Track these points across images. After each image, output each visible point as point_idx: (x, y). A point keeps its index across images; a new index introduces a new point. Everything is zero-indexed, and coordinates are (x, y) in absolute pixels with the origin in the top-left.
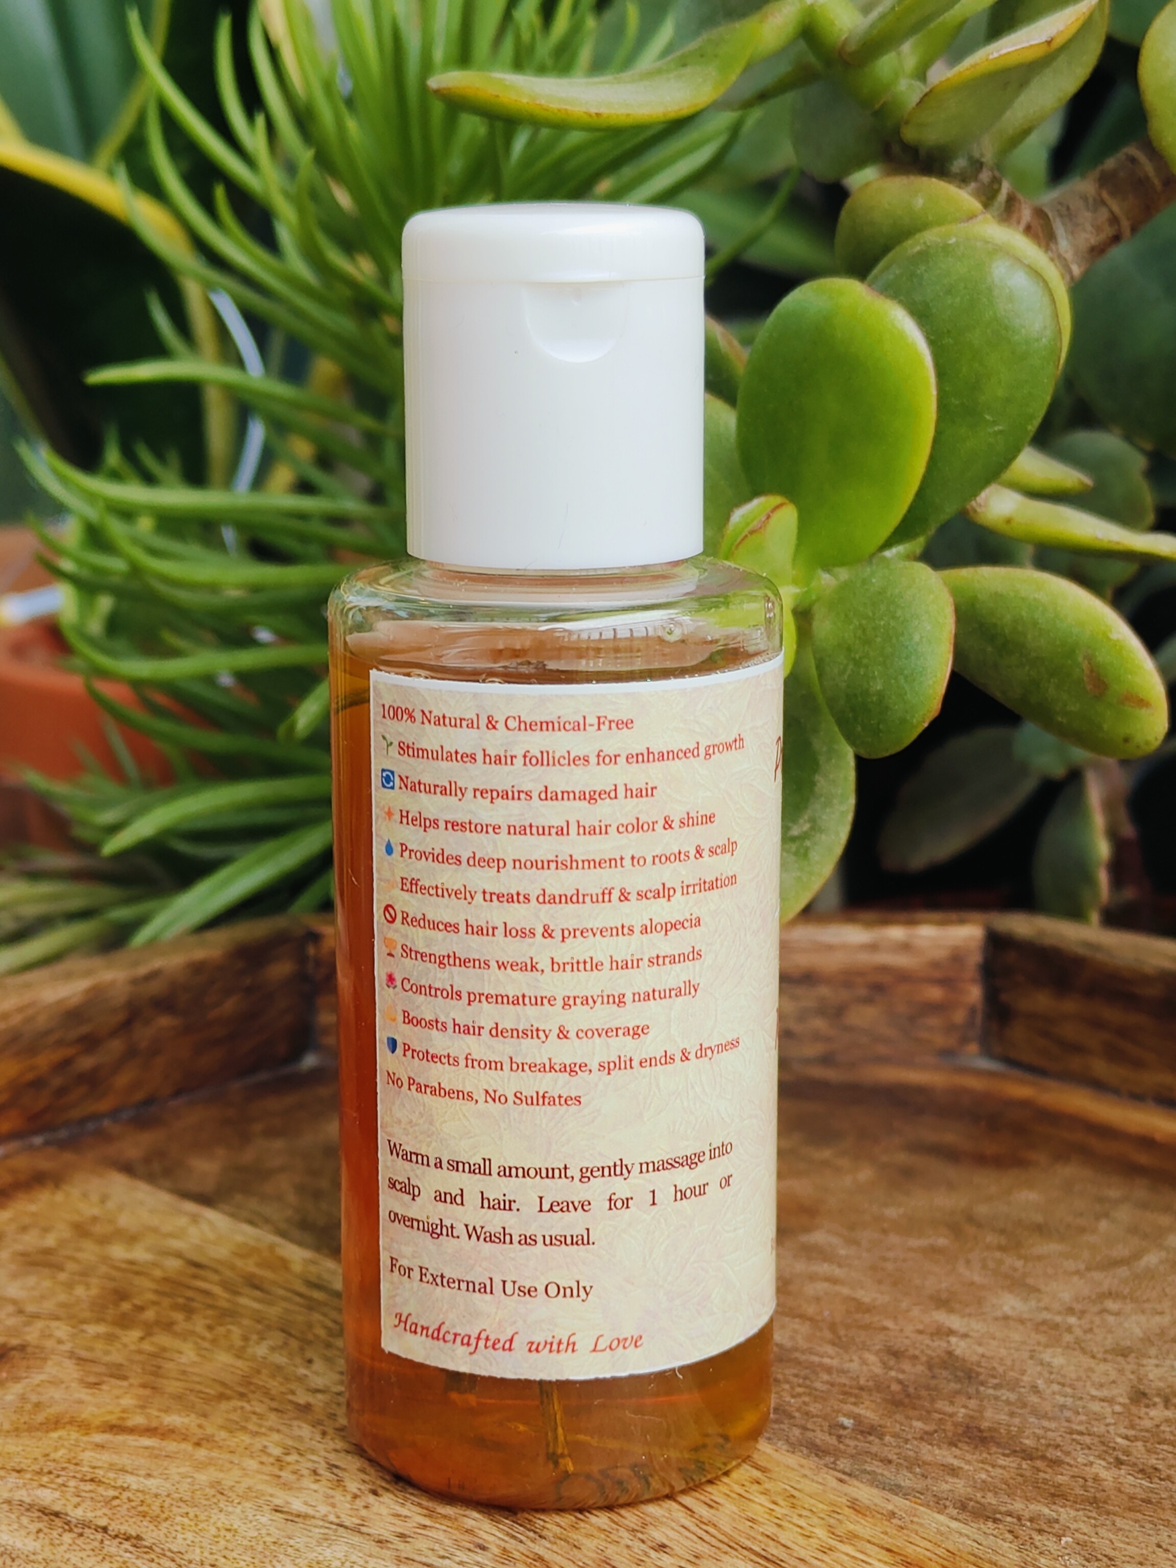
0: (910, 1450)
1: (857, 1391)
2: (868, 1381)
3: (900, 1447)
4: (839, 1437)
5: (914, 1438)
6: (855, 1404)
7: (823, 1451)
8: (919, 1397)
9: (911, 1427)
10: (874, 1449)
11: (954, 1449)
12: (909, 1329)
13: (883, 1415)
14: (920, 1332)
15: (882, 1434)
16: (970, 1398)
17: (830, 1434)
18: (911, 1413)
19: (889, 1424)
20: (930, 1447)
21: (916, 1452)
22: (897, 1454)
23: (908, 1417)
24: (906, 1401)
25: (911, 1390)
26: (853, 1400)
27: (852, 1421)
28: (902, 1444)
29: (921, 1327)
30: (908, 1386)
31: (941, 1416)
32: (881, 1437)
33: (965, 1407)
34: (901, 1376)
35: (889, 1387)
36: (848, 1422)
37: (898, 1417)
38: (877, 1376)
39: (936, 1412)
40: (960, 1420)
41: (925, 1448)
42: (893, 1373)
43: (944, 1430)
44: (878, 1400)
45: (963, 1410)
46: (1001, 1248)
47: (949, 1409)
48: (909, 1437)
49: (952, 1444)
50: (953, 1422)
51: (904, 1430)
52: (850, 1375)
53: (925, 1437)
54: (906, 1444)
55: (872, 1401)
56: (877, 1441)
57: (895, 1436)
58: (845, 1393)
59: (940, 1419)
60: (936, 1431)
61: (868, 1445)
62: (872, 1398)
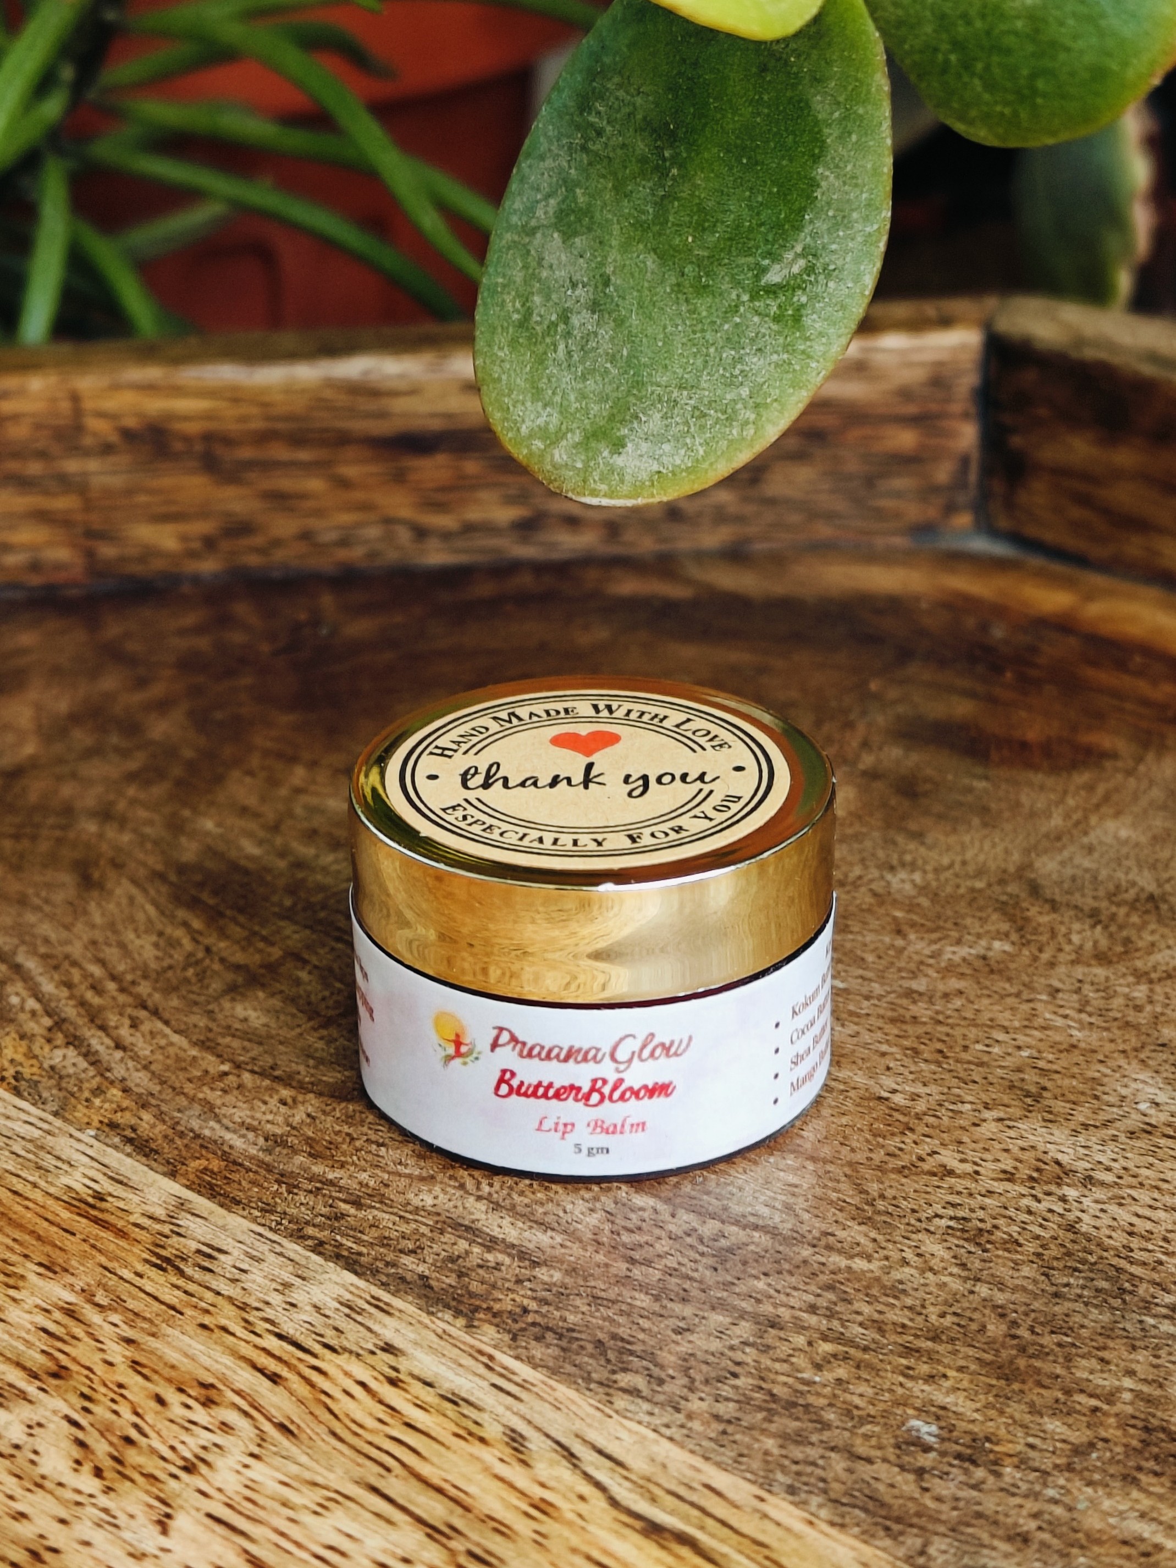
0: (1056, 1502)
1: (929, 1344)
2: (943, 1315)
3: (1036, 1496)
4: (921, 1472)
5: (1056, 1466)
6: (930, 1378)
7: (898, 1520)
8: (1043, 1353)
9: (1044, 1435)
10: (990, 1504)
11: (1135, 1494)
12: (988, 1169)
13: (988, 1406)
14: (1009, 1176)
15: (996, 1463)
16: (1134, 1348)
17: (902, 1468)
18: (1037, 1395)
19: (1002, 1432)
20: (1089, 1490)
21: (1070, 1509)
22: (1035, 1516)
23: (1034, 1410)
24: (1022, 1363)
25: (1023, 1332)
26: (924, 1369)
27: (934, 1429)
28: (1037, 1488)
29: (1007, 1164)
30: (1014, 1324)
31: (1094, 1402)
32: (995, 1466)
33: (1131, 1373)
34: (1000, 1298)
35: (983, 1329)
36: (927, 1430)
37: (1017, 1409)
38: (956, 1297)
39: (1082, 1391)
40: (1129, 1410)
41: (1083, 1495)
42: (983, 1290)
43: (1106, 1441)
44: (973, 1367)
45: (1128, 1383)
46: (1102, 958)
47: (1104, 1381)
48: (1047, 1464)
49: (1129, 1480)
50: (1117, 1415)
51: (1032, 1446)
52: (909, 1302)
53: (1078, 1463)
54: (1045, 1485)
55: (961, 1369)
56: (991, 1479)
57: (1022, 1463)
58: (909, 1351)
59: (1095, 1410)
60: (1092, 1445)
61: (975, 1493)
62: (962, 1363)
